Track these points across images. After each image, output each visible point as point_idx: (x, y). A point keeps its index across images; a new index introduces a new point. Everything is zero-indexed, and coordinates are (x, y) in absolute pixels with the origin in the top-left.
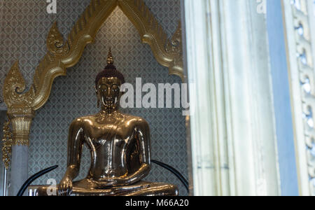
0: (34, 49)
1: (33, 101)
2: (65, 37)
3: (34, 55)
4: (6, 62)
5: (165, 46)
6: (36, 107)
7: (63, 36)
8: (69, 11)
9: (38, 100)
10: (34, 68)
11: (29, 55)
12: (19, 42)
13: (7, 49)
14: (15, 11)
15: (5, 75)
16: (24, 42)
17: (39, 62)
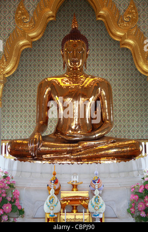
1: (4, 69)
5: (118, 22)
6: (7, 74)
9: (8, 69)
17: (9, 35)
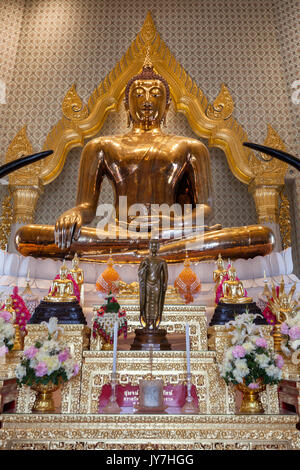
0: (47, 114)
1: (40, 171)
2: (84, 100)
3: (46, 120)
4: (13, 127)
7: (82, 99)
8: (90, 73)
10: (45, 134)
11: (40, 120)
12: (28, 106)
13: (15, 113)
14: (27, 73)
15: (10, 142)
16: (35, 106)
17: (52, 127)
